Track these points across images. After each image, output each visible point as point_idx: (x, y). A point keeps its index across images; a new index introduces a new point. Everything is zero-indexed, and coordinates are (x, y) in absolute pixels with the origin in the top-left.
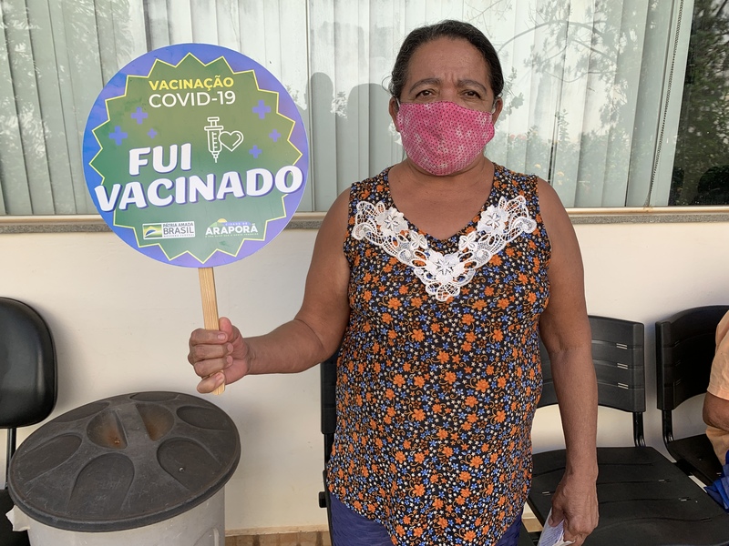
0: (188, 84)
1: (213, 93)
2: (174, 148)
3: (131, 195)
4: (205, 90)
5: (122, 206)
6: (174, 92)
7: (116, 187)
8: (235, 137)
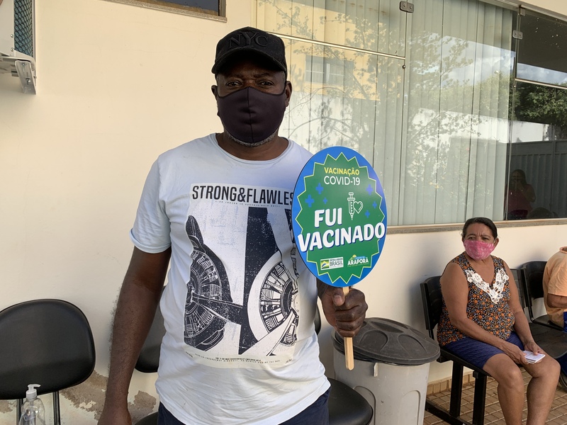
0: (340, 171)
1: (351, 178)
2: (335, 210)
3: (315, 241)
4: (348, 176)
5: (311, 248)
6: (335, 175)
7: (309, 235)
8: (359, 205)
